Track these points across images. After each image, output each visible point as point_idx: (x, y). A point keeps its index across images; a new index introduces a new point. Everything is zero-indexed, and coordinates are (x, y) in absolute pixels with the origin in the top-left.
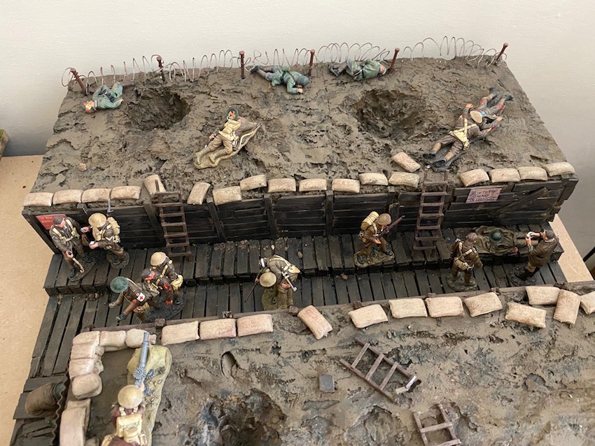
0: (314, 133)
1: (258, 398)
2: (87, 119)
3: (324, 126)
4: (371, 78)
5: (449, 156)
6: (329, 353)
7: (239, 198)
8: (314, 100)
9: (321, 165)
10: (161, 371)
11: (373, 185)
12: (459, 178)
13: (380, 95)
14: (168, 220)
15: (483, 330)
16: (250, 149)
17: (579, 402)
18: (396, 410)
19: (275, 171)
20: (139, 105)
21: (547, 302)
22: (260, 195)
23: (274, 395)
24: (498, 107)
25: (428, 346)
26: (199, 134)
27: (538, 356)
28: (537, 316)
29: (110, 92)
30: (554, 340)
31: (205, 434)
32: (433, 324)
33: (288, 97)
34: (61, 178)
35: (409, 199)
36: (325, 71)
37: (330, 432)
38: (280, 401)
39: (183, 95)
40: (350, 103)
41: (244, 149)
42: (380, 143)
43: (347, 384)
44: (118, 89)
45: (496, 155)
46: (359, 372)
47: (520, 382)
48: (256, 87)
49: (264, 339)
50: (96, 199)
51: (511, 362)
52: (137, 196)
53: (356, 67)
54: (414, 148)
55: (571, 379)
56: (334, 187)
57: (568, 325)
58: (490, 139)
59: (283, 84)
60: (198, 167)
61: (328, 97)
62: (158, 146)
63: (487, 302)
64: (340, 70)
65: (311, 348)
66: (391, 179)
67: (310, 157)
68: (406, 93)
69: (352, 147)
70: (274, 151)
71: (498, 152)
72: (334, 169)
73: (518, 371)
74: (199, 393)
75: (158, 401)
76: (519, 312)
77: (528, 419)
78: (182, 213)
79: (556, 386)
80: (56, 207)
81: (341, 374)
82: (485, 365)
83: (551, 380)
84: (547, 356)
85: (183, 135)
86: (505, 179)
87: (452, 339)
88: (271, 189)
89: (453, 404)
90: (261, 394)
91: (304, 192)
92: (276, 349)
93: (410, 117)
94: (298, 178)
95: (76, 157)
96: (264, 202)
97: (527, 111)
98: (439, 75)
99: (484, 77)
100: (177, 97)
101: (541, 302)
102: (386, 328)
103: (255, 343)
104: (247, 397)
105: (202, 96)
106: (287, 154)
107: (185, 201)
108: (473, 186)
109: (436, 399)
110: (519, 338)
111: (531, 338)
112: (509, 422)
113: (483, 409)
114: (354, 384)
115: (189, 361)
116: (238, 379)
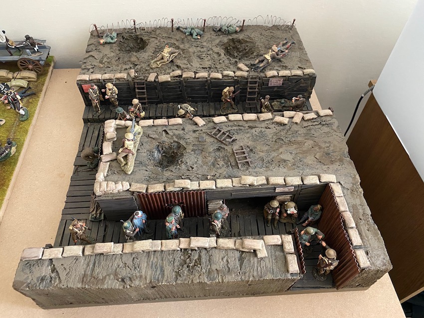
0: (204, 55)
1: (176, 144)
2: (101, 47)
3: (209, 53)
4: (232, 33)
5: (261, 65)
7: (170, 80)
8: (205, 42)
9: (206, 68)
10: (139, 133)
11: (227, 76)
12: (265, 74)
13: (236, 41)
14: (139, 88)
15: (264, 125)
16: (175, 61)
17: (294, 146)
18: (226, 147)
19: (186, 70)
20: (124, 42)
21: (290, 116)
22: (179, 79)
23: (182, 142)
24: (287, 46)
25: (241, 130)
26: (152, 54)
27: (282, 133)
28: (285, 120)
29: (111, 35)
30: (290, 128)
31: (156, 154)
32: (244, 123)
33: (193, 40)
34: (91, 70)
35: (243, 83)
36: (211, 29)
37: (202, 153)
38: (184, 144)
39: (144, 38)
40: (221, 44)
41: (172, 61)
42: (233, 60)
43: (209, 140)
44: (114, 34)
45: (283, 66)
46: (214, 136)
47: (274, 140)
48: (179, 36)
49: (178, 126)
50: (108, 78)
51: (272, 134)
52: (126, 77)
53: (225, 28)
54: (248, 63)
55: (294, 140)
56: (211, 76)
57: (296, 123)
58: (282, 60)
59: (191, 34)
60: (152, 67)
61: (212, 41)
62: (133, 59)
63: (267, 116)
64: (218, 29)
65: (197, 129)
66: (236, 74)
67: (201, 65)
68: (248, 40)
69: (221, 61)
70: (186, 62)
71: (284, 65)
72: (212, 70)
73: (274, 137)
74: (154, 141)
75: (138, 142)
76: (278, 119)
77: (274, 151)
78: (145, 86)
79: (287, 142)
80: (91, 81)
81: (207, 137)
82: (262, 135)
83: (286, 140)
84: (286, 133)
85: (145, 55)
86: (284, 75)
87: (251, 127)
88: (184, 76)
89: (248, 146)
90: (177, 142)
91: (198, 78)
92: (183, 129)
93: (249, 50)
94: (195, 73)
95: (97, 62)
96: (180, 82)
97: (301, 49)
98: (264, 33)
99: (284, 34)
100: (142, 39)
101: (288, 116)
102: (226, 124)
103: (175, 127)
104: (172, 143)
105: (153, 39)
106: (191, 63)
107: (146, 81)
108: (271, 77)
109: (242, 144)
110: (276, 127)
111: (282, 128)
112: (267, 151)
113: (258, 148)
114: (212, 140)
115: (150, 132)
116: (168, 138)
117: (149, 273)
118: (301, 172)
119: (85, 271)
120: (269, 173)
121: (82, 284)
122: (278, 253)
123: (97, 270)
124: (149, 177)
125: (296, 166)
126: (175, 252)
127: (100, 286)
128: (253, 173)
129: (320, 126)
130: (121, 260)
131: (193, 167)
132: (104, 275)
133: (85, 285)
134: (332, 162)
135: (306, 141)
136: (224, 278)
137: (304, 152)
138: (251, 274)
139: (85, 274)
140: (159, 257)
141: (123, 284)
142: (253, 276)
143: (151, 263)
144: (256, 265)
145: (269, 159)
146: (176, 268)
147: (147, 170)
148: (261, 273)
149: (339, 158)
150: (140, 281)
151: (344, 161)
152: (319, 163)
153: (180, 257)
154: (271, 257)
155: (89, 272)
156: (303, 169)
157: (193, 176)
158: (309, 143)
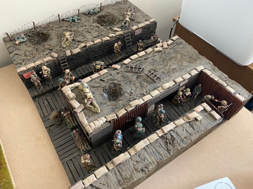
0: (90, 30)
1: (113, 84)
2: (18, 47)
3: (92, 28)
4: (97, 13)
5: (127, 25)
6: (123, 71)
7: (80, 50)
8: (84, 22)
9: (96, 37)
11: (112, 37)
12: (131, 29)
13: (101, 17)
14: (62, 63)
15: (151, 55)
16: (75, 39)
17: (174, 60)
18: (141, 75)
19: (85, 42)
21: (161, 46)
22: (85, 48)
23: (115, 82)
24: (132, 11)
25: (142, 62)
26: (58, 40)
27: (163, 56)
28: (161, 49)
30: (165, 52)
31: (105, 95)
32: (141, 58)
33: (76, 24)
34: (23, 63)
35: (122, 38)
36: (83, 15)
37: (131, 83)
38: (118, 82)
39: (45, 32)
40: (95, 21)
41: (73, 40)
42: (108, 28)
43: (129, 74)
45: (137, 22)
46: (131, 71)
47: (162, 61)
48: (66, 24)
49: (107, 74)
51: (159, 58)
52: (51, 59)
53: (92, 11)
54: (118, 26)
55: (171, 57)
56: (103, 40)
57: (166, 48)
59: (74, 21)
60: (64, 47)
61: (88, 21)
62: (47, 47)
63: (150, 50)
64: (88, 13)
65: (118, 72)
66: (116, 34)
67: (92, 36)
68: (108, 14)
69: (102, 30)
70: (82, 37)
71: (137, 21)
72: (100, 37)
73: (161, 59)
74: (99, 88)
76: (156, 49)
77: (166, 66)
78: (66, 60)
79: (169, 59)
80: (28, 70)
81: (127, 73)
82: (154, 61)
83: (167, 58)
84: (165, 55)
85: (53, 41)
86: (142, 26)
87: (146, 59)
88: (88, 45)
89: (151, 69)
90: (113, 83)
91: (96, 44)
92: (111, 75)
93: (112, 20)
94: (93, 41)
95: (23, 57)
96: (87, 50)
97: (139, 10)
98: (113, 7)
99: (126, 5)
100: (43, 33)
101: (160, 46)
102: (132, 62)
103: (105, 75)
104: (110, 85)
105: (51, 31)
106: (86, 37)
107: (66, 56)
108: (135, 30)
109: (148, 70)
110: (158, 54)
111: (161, 53)
112: (163, 68)
113: (157, 68)
114: (131, 74)
115: (92, 84)
116: (106, 83)
117: (153, 158)
118: (186, 71)
119: (117, 179)
120: (172, 78)
121: (121, 186)
122: (205, 114)
123: (124, 174)
124: (112, 109)
125: (181, 69)
126: (158, 140)
127: (133, 181)
128: (164, 82)
129: (177, 45)
130: (132, 161)
131: (132, 92)
132: (130, 174)
133: (124, 186)
134: (196, 60)
135: (177, 55)
136: (191, 139)
137: (180, 61)
138: (201, 130)
139: (118, 180)
140: (152, 147)
141: (144, 172)
142: (203, 131)
143: (150, 153)
144: (200, 125)
145: (167, 71)
146: (165, 148)
147: (108, 105)
148: (205, 127)
149: (197, 57)
150: (152, 165)
151: (200, 57)
152: (190, 63)
153: (162, 141)
154: (204, 117)
155: (120, 178)
156: (186, 69)
157: (136, 97)
158: (179, 56)
